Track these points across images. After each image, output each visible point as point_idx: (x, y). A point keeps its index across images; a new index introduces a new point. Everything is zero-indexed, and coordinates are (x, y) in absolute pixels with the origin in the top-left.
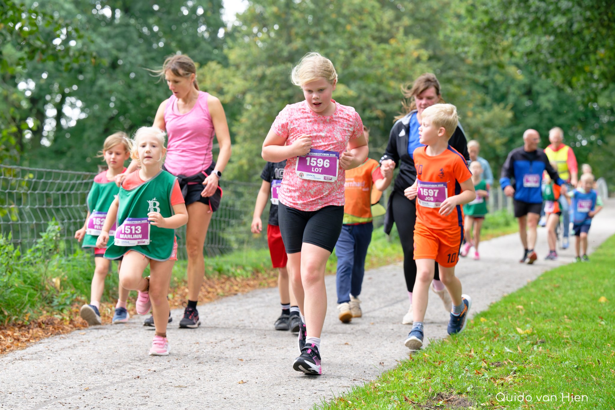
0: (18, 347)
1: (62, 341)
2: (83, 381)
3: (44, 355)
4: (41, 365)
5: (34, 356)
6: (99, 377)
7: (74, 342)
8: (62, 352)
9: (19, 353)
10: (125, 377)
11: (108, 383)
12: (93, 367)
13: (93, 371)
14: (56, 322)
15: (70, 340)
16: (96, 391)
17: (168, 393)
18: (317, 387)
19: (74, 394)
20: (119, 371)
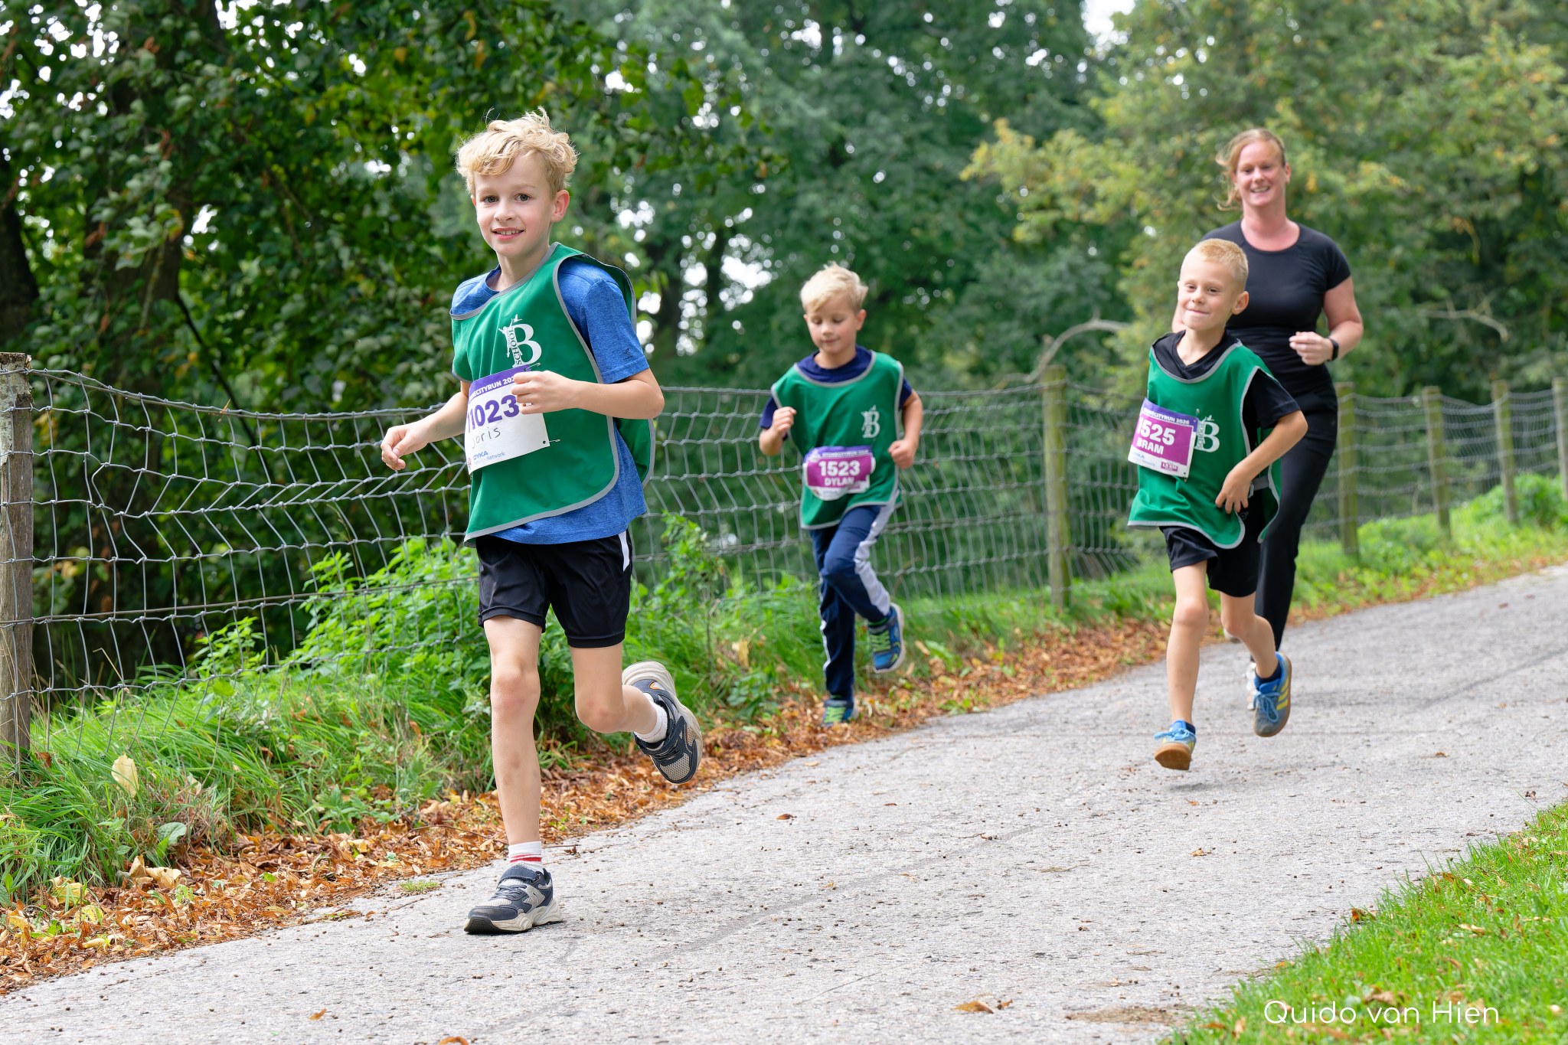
0: (664, 801)
1: (766, 783)
2: (824, 870)
3: (728, 816)
4: (722, 839)
5: (706, 819)
6: (861, 859)
7: (793, 784)
8: (769, 807)
9: (669, 815)
10: (923, 855)
11: (883, 871)
12: (845, 837)
13: (846, 846)
14: (748, 741)
15: (785, 781)
16: (858, 890)
17: (1029, 886)
18: (1382, 855)
19: (807, 898)
20: (906, 844)
